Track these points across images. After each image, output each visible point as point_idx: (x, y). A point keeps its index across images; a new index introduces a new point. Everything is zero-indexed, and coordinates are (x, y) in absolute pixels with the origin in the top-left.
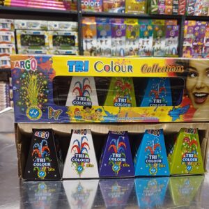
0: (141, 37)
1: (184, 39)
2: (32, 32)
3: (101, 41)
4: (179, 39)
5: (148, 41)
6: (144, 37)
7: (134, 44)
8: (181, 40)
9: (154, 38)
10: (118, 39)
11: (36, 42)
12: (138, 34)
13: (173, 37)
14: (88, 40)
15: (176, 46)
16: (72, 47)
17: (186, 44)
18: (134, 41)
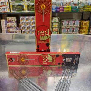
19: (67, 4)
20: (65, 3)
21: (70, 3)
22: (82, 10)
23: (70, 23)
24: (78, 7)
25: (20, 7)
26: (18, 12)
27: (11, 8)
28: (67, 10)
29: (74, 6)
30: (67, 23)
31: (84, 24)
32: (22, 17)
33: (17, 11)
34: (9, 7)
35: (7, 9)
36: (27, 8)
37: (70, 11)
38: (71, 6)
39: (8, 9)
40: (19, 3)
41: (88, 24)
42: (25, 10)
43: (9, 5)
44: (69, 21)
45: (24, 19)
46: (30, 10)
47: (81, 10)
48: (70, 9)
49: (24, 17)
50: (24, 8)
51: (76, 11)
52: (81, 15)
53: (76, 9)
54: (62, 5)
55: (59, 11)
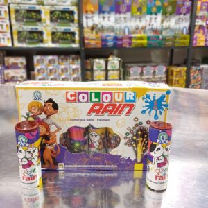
0: (148, 14)
1: (197, 17)
2: (27, 7)
3: (104, 18)
4: (191, 17)
5: (156, 18)
6: (151, 14)
8: (193, 18)
9: (163, 14)
11: (32, 18)
13: (185, 14)
14: (89, 15)
17: (199, 22)
18: (140, 18)
19: (138, 31)
20: (133, 28)
21: (144, 28)
22: (169, 43)
23: (144, 72)
24: (161, 37)
25: (35, 35)
26: (31, 46)
27: (15, 37)
28: (139, 44)
30: (139, 72)
31: (175, 73)
32: (38, 57)
33: (29, 43)
34: (9, 36)
35: (6, 40)
37: (146, 45)
38: (146, 35)
39: (8, 39)
40: (34, 27)
41: (184, 73)
42: (47, 42)
43: (9, 31)
44: (144, 66)
45: (43, 62)
46: (58, 42)
47: (167, 43)
48: (145, 41)
49: (43, 57)
50: (45, 37)
52: (169, 54)
53: (158, 41)
54: (127, 33)
55: (121, 45)
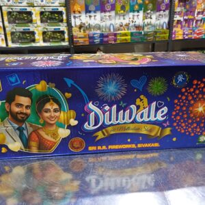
0: (131, 12)
1: (175, 13)
2: (18, 9)
3: (90, 17)
4: (170, 13)
5: (138, 16)
7: (124, 19)
8: (172, 14)
9: (144, 12)
10: (108, 14)
11: (24, 19)
12: (127, 8)
14: (77, 15)
15: (166, 20)
16: (60, 24)
18: (124, 16)
19: (122, 28)
20: (118, 25)
21: (127, 25)
22: (151, 38)
24: (143, 33)
25: (28, 35)
26: (24, 46)
27: (9, 38)
28: (123, 40)
29: (135, 31)
33: (22, 43)
34: (3, 37)
35: (0, 40)
36: (42, 37)
37: (129, 41)
38: (129, 31)
39: (2, 40)
40: (26, 28)
42: (39, 42)
43: (3, 33)
46: (49, 41)
47: (149, 38)
48: (129, 37)
50: (37, 37)
51: (140, 40)
53: (141, 36)
54: (112, 30)
55: (107, 41)
